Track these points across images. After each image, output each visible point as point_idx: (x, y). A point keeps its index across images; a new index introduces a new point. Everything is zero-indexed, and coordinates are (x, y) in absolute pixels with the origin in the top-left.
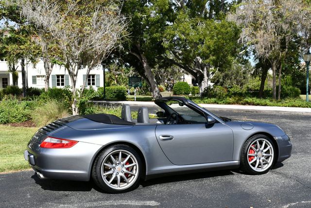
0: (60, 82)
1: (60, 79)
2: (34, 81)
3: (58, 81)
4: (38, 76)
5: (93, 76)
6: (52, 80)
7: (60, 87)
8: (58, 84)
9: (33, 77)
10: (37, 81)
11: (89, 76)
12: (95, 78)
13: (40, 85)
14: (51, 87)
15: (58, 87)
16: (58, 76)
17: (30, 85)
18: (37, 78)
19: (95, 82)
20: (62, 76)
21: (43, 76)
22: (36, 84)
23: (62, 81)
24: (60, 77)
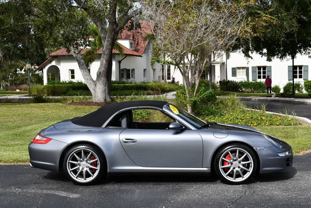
0: (262, 75)
1: (262, 71)
2: (234, 74)
3: (259, 73)
4: (239, 68)
5: (301, 67)
6: (252, 72)
7: (262, 80)
8: (259, 77)
9: (233, 69)
10: (237, 73)
11: (295, 67)
12: (303, 70)
13: (241, 77)
14: (251, 80)
15: (259, 80)
16: (259, 68)
17: (230, 78)
18: (238, 71)
19: (303, 74)
20: (264, 68)
21: (243, 68)
22: (236, 76)
23: (264, 73)
24: (262, 69)
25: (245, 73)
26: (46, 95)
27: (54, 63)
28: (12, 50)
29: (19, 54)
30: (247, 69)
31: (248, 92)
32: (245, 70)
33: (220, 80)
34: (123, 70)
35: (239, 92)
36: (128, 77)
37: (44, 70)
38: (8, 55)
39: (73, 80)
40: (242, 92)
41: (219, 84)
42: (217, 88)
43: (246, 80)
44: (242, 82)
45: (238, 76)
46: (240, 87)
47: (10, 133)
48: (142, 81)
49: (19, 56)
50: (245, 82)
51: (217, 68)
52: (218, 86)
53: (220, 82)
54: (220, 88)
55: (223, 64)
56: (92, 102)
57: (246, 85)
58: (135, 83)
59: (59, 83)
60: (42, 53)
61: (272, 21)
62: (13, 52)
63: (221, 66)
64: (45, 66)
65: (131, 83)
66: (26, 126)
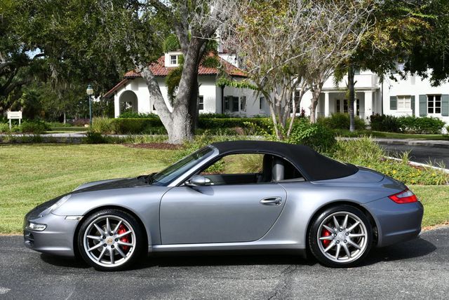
0: (434, 107)
1: (434, 101)
2: (393, 105)
3: (431, 104)
4: (401, 97)
6: (420, 103)
7: (435, 115)
8: (431, 111)
9: (392, 98)
10: (399, 105)
13: (403, 111)
14: (417, 115)
15: (429, 115)
16: (431, 97)
17: (388, 111)
18: (399, 101)
20: (438, 97)
21: (407, 97)
22: (396, 109)
23: (438, 104)
24: (434, 98)
25: (410, 104)
26: (112, 132)
27: (129, 87)
28: (70, 68)
29: (79, 74)
30: (413, 98)
31: (413, 133)
32: (410, 100)
33: (371, 114)
34: (226, 98)
35: (400, 132)
36: (236, 108)
37: (115, 96)
38: (64, 75)
39: (153, 112)
40: (403, 132)
41: (369, 120)
42: (367, 126)
43: (411, 115)
44: (404, 118)
45: (399, 109)
46: (400, 126)
47: (23, 187)
48: (256, 114)
49: (80, 76)
50: (409, 118)
51: (368, 97)
52: (368, 123)
53: (371, 116)
54: (371, 126)
55: (378, 90)
56: (167, 144)
57: (410, 121)
58: (245, 117)
59: (136, 115)
60: (113, 73)
61: (423, 24)
62: (71, 71)
63: (373, 93)
64: (116, 92)
65: (237, 117)
66: (51, 177)
